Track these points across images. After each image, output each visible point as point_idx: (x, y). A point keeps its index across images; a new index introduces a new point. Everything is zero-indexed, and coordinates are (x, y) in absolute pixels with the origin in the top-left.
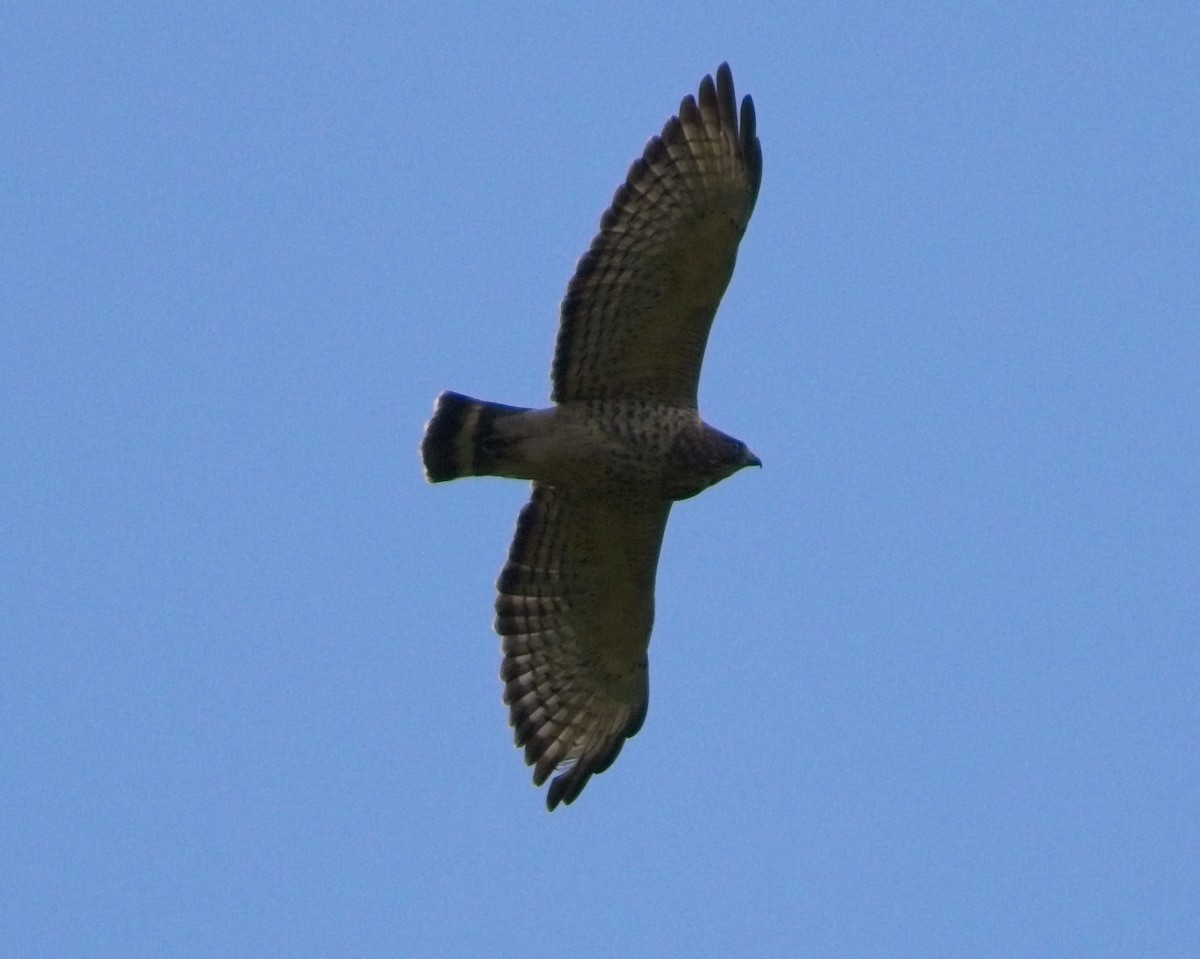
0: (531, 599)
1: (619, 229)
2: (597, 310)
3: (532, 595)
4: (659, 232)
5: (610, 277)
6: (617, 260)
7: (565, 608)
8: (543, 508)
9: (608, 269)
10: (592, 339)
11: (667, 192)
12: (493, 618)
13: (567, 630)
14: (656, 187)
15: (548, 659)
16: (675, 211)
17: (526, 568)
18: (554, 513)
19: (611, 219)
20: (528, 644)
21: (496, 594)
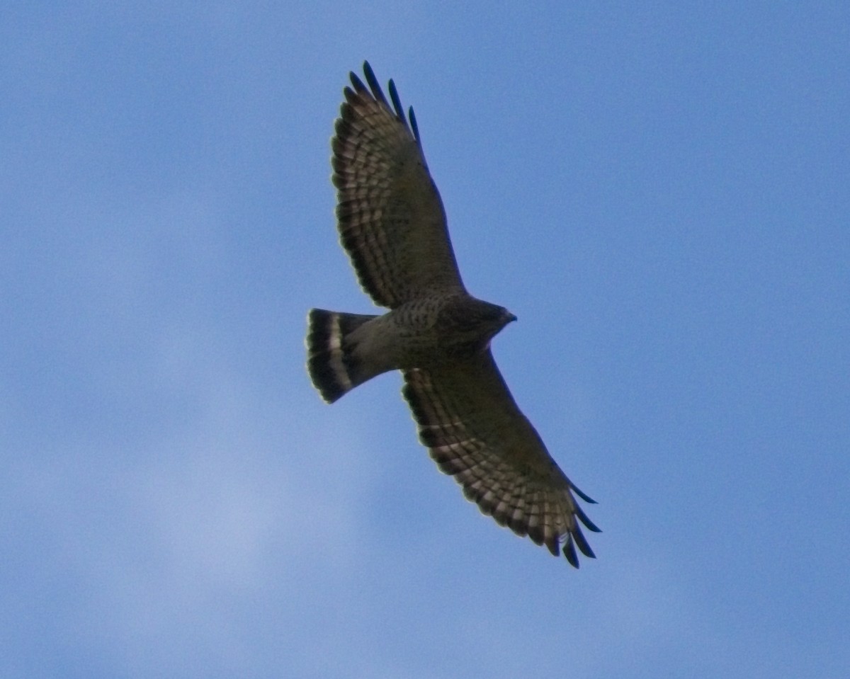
0: (454, 446)
1: (351, 185)
2: (372, 240)
3: (453, 443)
4: (381, 181)
5: (366, 218)
6: (364, 205)
7: (482, 444)
8: (418, 386)
9: (361, 213)
10: (381, 261)
11: (369, 154)
12: (435, 466)
13: (494, 457)
14: (359, 152)
15: (496, 480)
16: (384, 165)
17: (435, 427)
18: (428, 386)
19: (340, 180)
20: (473, 474)
21: (427, 451)
